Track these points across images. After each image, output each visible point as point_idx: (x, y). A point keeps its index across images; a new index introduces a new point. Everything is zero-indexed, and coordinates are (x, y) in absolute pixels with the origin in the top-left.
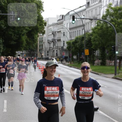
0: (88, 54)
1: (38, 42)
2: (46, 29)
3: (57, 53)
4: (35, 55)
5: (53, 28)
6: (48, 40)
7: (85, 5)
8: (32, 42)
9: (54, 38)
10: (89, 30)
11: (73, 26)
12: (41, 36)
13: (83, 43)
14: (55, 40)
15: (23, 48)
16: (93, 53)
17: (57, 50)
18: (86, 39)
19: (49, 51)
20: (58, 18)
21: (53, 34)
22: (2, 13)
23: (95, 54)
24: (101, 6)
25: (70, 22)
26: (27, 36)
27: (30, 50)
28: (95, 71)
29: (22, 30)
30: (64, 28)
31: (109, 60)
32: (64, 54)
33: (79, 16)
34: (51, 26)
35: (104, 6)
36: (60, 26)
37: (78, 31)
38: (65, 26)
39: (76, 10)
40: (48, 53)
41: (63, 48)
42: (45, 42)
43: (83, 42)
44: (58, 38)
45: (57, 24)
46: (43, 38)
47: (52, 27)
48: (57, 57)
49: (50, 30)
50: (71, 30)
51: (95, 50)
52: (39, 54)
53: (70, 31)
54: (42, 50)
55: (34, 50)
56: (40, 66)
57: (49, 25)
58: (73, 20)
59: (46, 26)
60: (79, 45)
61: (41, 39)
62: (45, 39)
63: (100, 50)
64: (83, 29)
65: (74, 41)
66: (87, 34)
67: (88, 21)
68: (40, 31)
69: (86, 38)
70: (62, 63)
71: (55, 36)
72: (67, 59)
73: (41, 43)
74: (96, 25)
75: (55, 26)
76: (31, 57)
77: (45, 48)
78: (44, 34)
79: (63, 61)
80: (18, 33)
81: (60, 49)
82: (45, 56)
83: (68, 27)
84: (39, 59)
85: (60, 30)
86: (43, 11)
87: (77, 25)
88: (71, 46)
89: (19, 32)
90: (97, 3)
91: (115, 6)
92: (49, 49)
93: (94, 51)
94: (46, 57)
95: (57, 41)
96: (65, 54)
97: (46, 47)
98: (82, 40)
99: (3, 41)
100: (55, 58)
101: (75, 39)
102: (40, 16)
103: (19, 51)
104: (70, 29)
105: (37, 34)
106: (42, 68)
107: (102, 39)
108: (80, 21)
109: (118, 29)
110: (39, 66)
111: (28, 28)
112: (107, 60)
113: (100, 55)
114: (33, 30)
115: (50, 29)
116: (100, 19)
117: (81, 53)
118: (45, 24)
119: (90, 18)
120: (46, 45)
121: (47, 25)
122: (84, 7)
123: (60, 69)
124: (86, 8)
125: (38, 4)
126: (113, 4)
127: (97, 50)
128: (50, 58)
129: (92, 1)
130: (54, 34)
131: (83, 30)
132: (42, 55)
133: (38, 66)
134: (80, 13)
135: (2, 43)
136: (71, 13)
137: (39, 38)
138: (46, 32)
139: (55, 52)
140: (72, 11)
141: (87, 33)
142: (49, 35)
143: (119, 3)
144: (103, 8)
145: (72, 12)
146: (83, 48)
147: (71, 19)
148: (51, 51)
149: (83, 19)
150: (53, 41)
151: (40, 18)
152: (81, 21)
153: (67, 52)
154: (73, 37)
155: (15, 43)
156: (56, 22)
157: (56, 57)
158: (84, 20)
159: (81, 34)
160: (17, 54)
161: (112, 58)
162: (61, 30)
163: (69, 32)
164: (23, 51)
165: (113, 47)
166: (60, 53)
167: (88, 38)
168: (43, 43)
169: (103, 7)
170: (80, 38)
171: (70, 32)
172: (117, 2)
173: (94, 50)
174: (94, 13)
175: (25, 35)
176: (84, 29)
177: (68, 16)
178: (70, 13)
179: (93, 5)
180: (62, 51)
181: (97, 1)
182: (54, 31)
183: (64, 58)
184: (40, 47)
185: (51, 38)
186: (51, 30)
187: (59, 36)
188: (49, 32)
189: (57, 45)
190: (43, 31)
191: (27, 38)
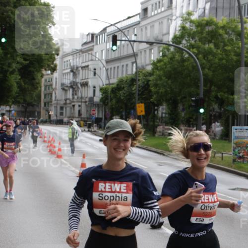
0: (143, 113)
1: (43, 89)
2: (57, 61)
3: (79, 111)
4: (36, 114)
5: (73, 59)
6: (62, 85)
7: (139, 14)
8: (30, 87)
9: (74, 80)
10: (146, 65)
11: (113, 57)
12: (48, 75)
13: (134, 92)
14: (77, 85)
15: (11, 101)
16: (153, 111)
17: (80, 104)
18: (140, 83)
19: (65, 106)
20: (83, 38)
21: (72, 71)
23: (158, 113)
24: (170, 17)
25: (108, 47)
26: (20, 75)
28: (156, 148)
29: (9, 64)
30: (95, 60)
31: (185, 126)
32: (94, 112)
33: (127, 37)
34: (68, 55)
35: (177, 17)
36: (86, 56)
37: (123, 66)
38: (97, 56)
39: (120, 23)
40: (62, 111)
41: (93, 101)
42: (56, 89)
43: (133, 89)
44: (82, 80)
45: (82, 51)
46: (51, 79)
47: (70, 58)
48: (80, 119)
50: (108, 64)
51: (158, 105)
52: (44, 111)
53: (107, 66)
54: (50, 103)
55: (34, 105)
56: (45, 137)
57: (65, 54)
58: (114, 43)
60: (126, 95)
61: (48, 81)
62: (56, 82)
63: (168, 105)
64: (133, 63)
65: (115, 86)
66: (141, 72)
67: (145, 46)
68: (47, 66)
69: (140, 81)
70: (91, 131)
71: (76, 75)
72: (100, 123)
73: (49, 88)
74: (161, 53)
75: (77, 55)
76: (28, 118)
77: (55, 100)
78: (55, 72)
79: (93, 126)
80: (2, 68)
81: (86, 102)
82: (57, 117)
83: (104, 57)
84: (44, 122)
85: (86, 64)
86: (54, 24)
87: (122, 55)
88: (108, 96)
89: (4, 67)
90: (163, 9)
91: (199, 17)
92: (64, 102)
93: (154, 108)
94: (58, 119)
95: (81, 85)
96: (97, 114)
97: (58, 98)
98: (130, 85)
100: (76, 121)
101: (117, 82)
103: (3, 105)
104: (108, 62)
105: (40, 71)
106: (49, 142)
107: (172, 82)
108: (128, 45)
109: (204, 64)
110: (43, 137)
111: (22, 61)
112: (182, 125)
113: (167, 116)
114: (31, 63)
115: (67, 61)
116: (169, 42)
117: (128, 111)
118: (57, 50)
119: (149, 40)
120: (58, 95)
121: (61, 53)
122: (137, 19)
123: (86, 143)
124: (140, 20)
126: (195, 13)
127: (161, 104)
128: (65, 120)
129: (153, 5)
130: (75, 71)
131: (134, 65)
132: (50, 114)
133: (40, 137)
134: (128, 29)
136: (109, 30)
137: (43, 80)
138: (58, 68)
139: (77, 108)
140: (111, 25)
141: (141, 70)
142: (63, 74)
143: (207, 11)
144: (175, 20)
145: (111, 27)
146: (134, 100)
147: (109, 42)
148: (68, 107)
149: (134, 41)
150: (72, 87)
152: (130, 46)
153: (100, 109)
154: (114, 78)
156: (79, 47)
157: (77, 119)
158: (135, 43)
159: (129, 72)
161: (191, 121)
162: (89, 63)
163: (104, 69)
164: (12, 106)
165: (193, 99)
166: (87, 111)
167: (143, 81)
168: (51, 90)
169: (174, 18)
170: (127, 80)
171: (107, 68)
172: (204, 9)
173: (155, 105)
174: (156, 31)
175: (15, 73)
176: (136, 62)
177: (103, 35)
178: (107, 29)
179: (155, 15)
180: (91, 107)
181: (163, 6)
182: (74, 66)
183: (94, 120)
184: (45, 97)
185: (68, 80)
186: (68, 63)
187: (85, 77)
188: (65, 67)
189: (80, 95)
190: (52, 65)
191: (20, 79)
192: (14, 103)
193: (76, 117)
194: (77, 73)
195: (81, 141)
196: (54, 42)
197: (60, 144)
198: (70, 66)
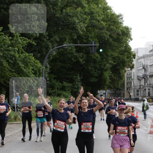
1: (126, 79)
2: (134, 62)
3: (149, 93)
4: (122, 95)
5: (144, 61)
6: (138, 76)
8: (118, 78)
9: (145, 73)
12: (129, 70)
14: (147, 76)
17: (149, 88)
19: (139, 90)
20: (150, 48)
21: (144, 68)
22: (80, 44)
26: (111, 71)
27: (115, 89)
29: (104, 64)
34: (141, 58)
40: (138, 93)
42: (134, 79)
44: (150, 73)
45: (149, 56)
46: (131, 73)
47: (142, 60)
48: (149, 98)
49: (141, 64)
52: (127, 93)
54: (130, 88)
55: (121, 89)
57: (139, 57)
59: (134, 58)
61: (129, 74)
62: (134, 75)
68: (128, 65)
73: (129, 79)
75: (146, 58)
77: (134, 86)
78: (133, 69)
80: (100, 67)
82: (135, 96)
84: (127, 100)
86: (132, 40)
92: (139, 87)
94: (136, 97)
95: (149, 77)
97: (135, 85)
99: (81, 78)
102: (127, 46)
103: (102, 90)
105: (124, 69)
114: (118, 64)
115: (140, 62)
118: (134, 56)
120: (135, 83)
121: (136, 57)
125: (124, 31)
128: (140, 98)
130: (145, 68)
132: (131, 94)
135: (80, 80)
137: (126, 74)
138: (135, 66)
139: (147, 91)
142: (138, 70)
148: (142, 90)
150: (144, 78)
151: (128, 49)
155: (97, 80)
156: (148, 53)
157: (148, 98)
160: (99, 93)
164: (107, 90)
168: (131, 80)
182: (145, 65)
184: (127, 85)
185: (141, 73)
187: (152, 71)
188: (139, 66)
189: (149, 82)
190: (131, 65)
191: (111, 74)
192: (108, 88)
193: (146, 97)
194: (147, 69)
195: (150, 111)
196: (132, 50)
197: (137, 113)
198: (142, 65)
